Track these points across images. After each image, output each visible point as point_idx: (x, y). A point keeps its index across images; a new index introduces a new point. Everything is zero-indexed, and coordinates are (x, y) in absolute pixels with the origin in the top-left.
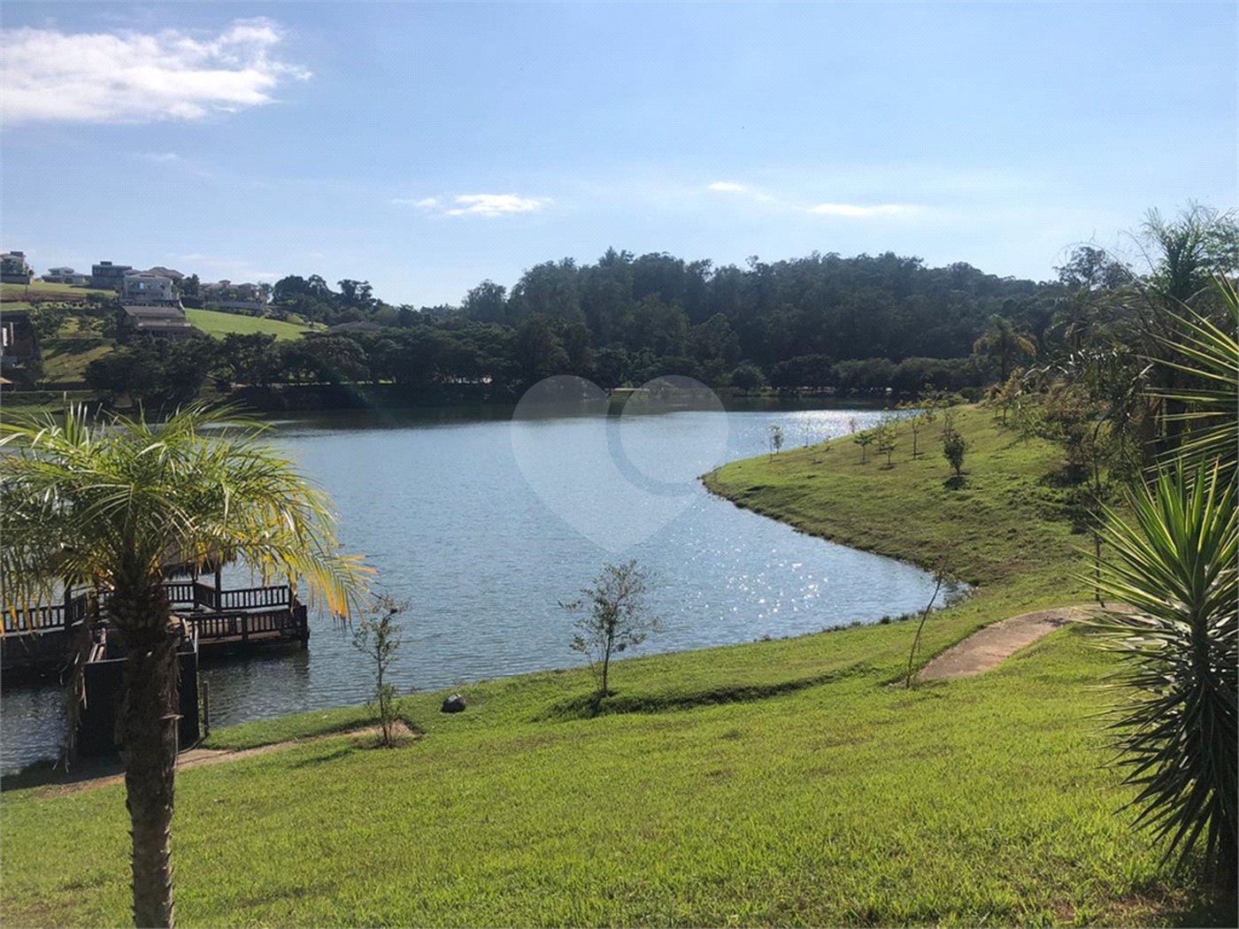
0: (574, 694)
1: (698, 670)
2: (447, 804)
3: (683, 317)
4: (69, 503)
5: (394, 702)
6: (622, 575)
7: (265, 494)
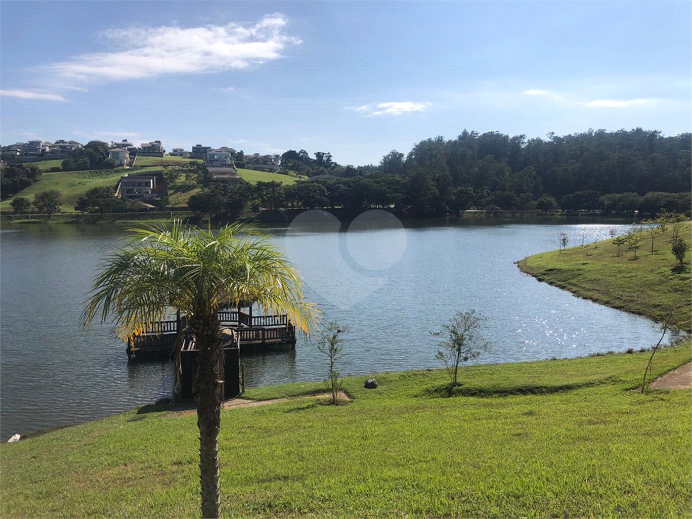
0: (438, 384)
1: (512, 375)
2: (365, 438)
3: (508, 169)
4: (172, 271)
5: (339, 381)
6: (466, 318)
7: (267, 268)
